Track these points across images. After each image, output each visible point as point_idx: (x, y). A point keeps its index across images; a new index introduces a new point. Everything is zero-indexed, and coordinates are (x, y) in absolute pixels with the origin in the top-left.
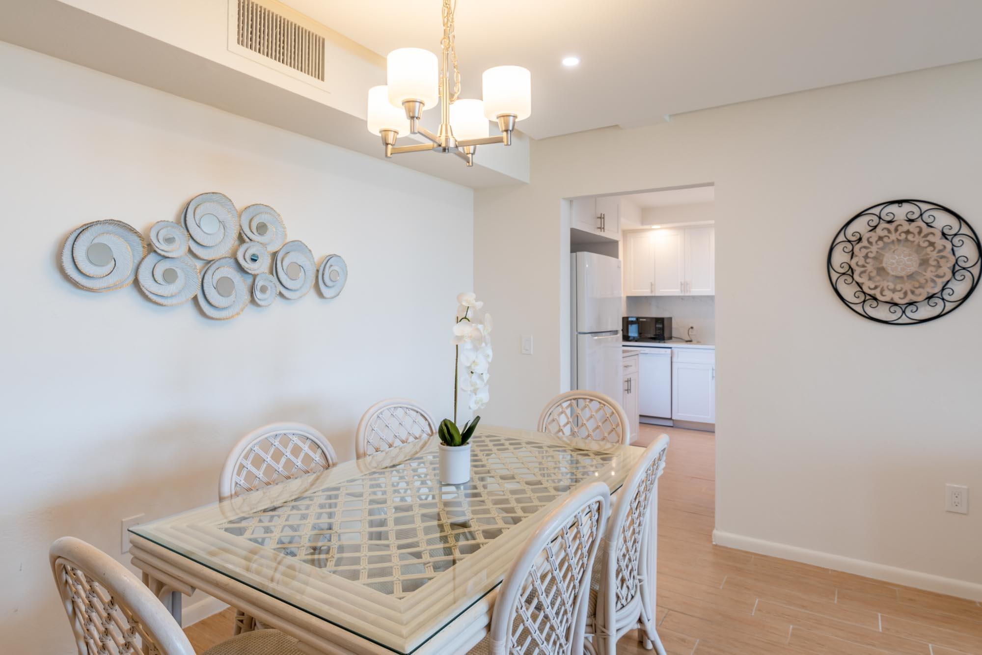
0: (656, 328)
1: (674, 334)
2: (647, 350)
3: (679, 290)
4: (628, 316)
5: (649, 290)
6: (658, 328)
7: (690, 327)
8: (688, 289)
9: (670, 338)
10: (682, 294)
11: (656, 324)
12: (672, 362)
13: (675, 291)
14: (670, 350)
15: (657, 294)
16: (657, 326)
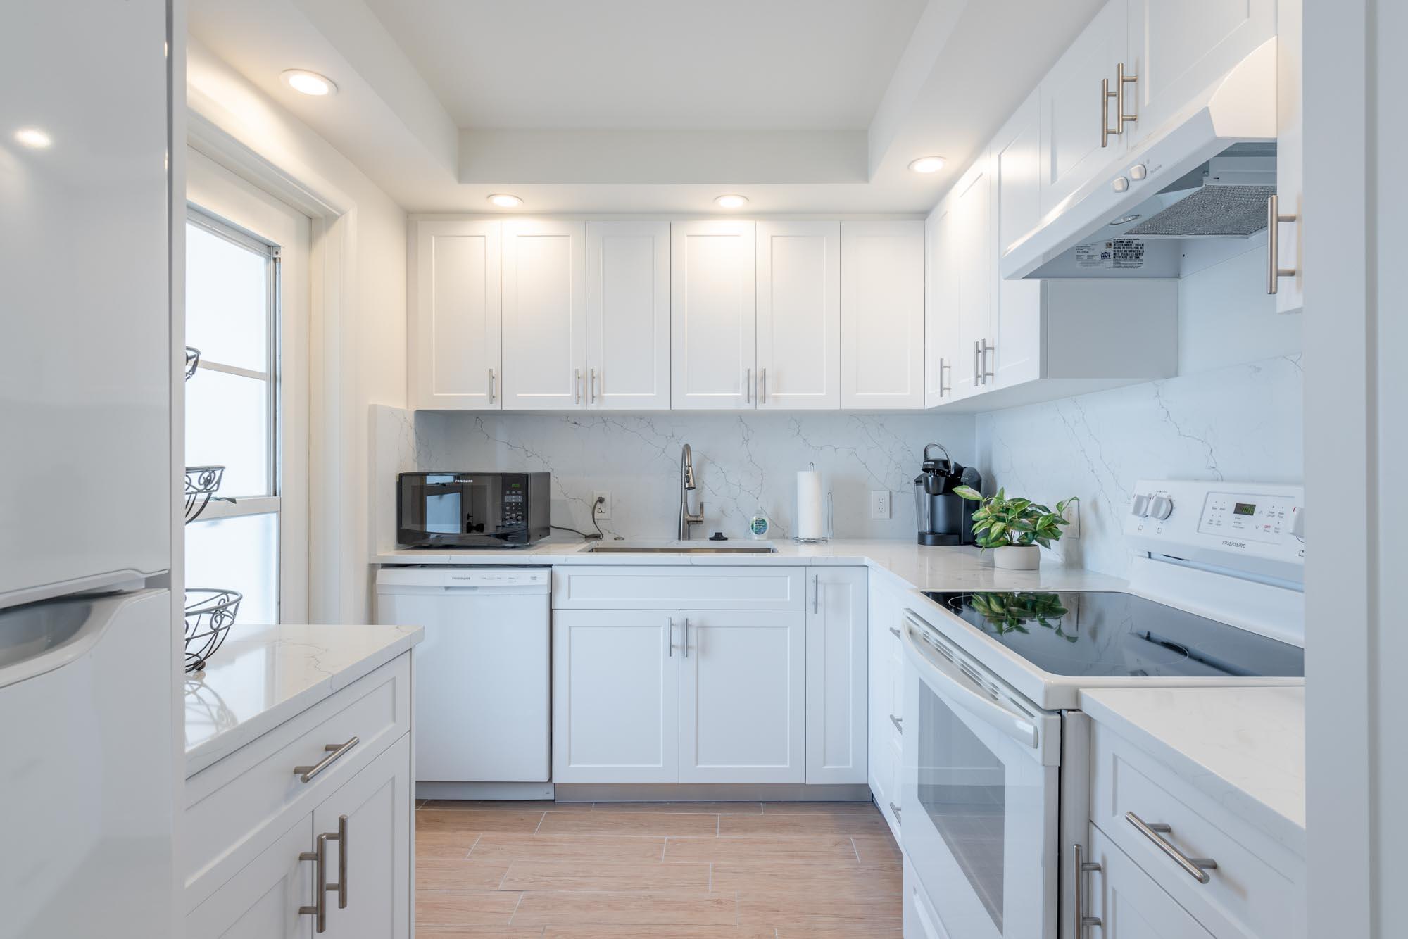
0: (504, 504)
1: (554, 521)
2: (475, 576)
3: (570, 394)
4: (422, 470)
5: (485, 394)
6: (511, 503)
7: (596, 499)
8: (595, 393)
9: (545, 530)
10: (580, 407)
11: (503, 494)
12: (551, 610)
13: (560, 398)
14: (546, 572)
15: (511, 403)
16: (507, 499)
